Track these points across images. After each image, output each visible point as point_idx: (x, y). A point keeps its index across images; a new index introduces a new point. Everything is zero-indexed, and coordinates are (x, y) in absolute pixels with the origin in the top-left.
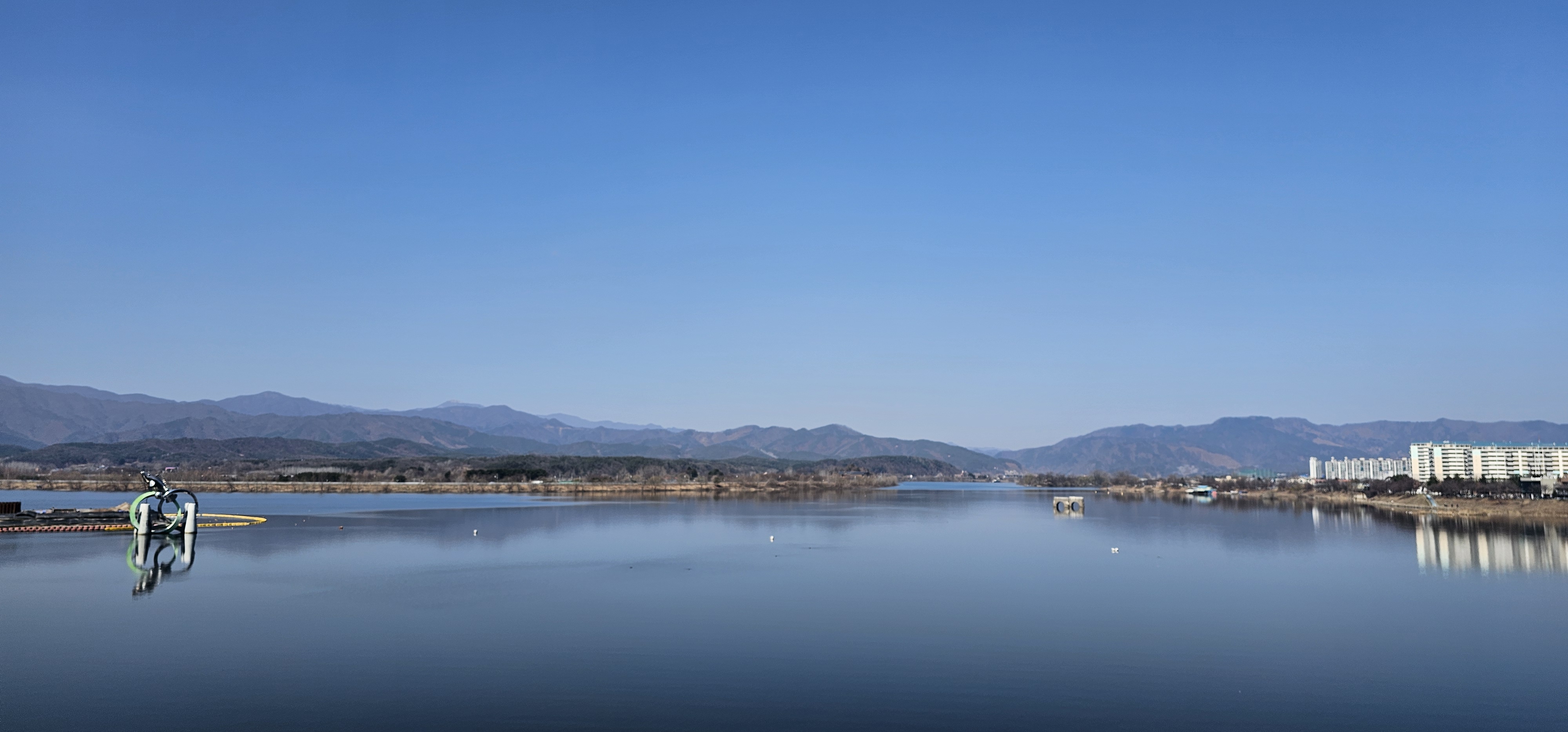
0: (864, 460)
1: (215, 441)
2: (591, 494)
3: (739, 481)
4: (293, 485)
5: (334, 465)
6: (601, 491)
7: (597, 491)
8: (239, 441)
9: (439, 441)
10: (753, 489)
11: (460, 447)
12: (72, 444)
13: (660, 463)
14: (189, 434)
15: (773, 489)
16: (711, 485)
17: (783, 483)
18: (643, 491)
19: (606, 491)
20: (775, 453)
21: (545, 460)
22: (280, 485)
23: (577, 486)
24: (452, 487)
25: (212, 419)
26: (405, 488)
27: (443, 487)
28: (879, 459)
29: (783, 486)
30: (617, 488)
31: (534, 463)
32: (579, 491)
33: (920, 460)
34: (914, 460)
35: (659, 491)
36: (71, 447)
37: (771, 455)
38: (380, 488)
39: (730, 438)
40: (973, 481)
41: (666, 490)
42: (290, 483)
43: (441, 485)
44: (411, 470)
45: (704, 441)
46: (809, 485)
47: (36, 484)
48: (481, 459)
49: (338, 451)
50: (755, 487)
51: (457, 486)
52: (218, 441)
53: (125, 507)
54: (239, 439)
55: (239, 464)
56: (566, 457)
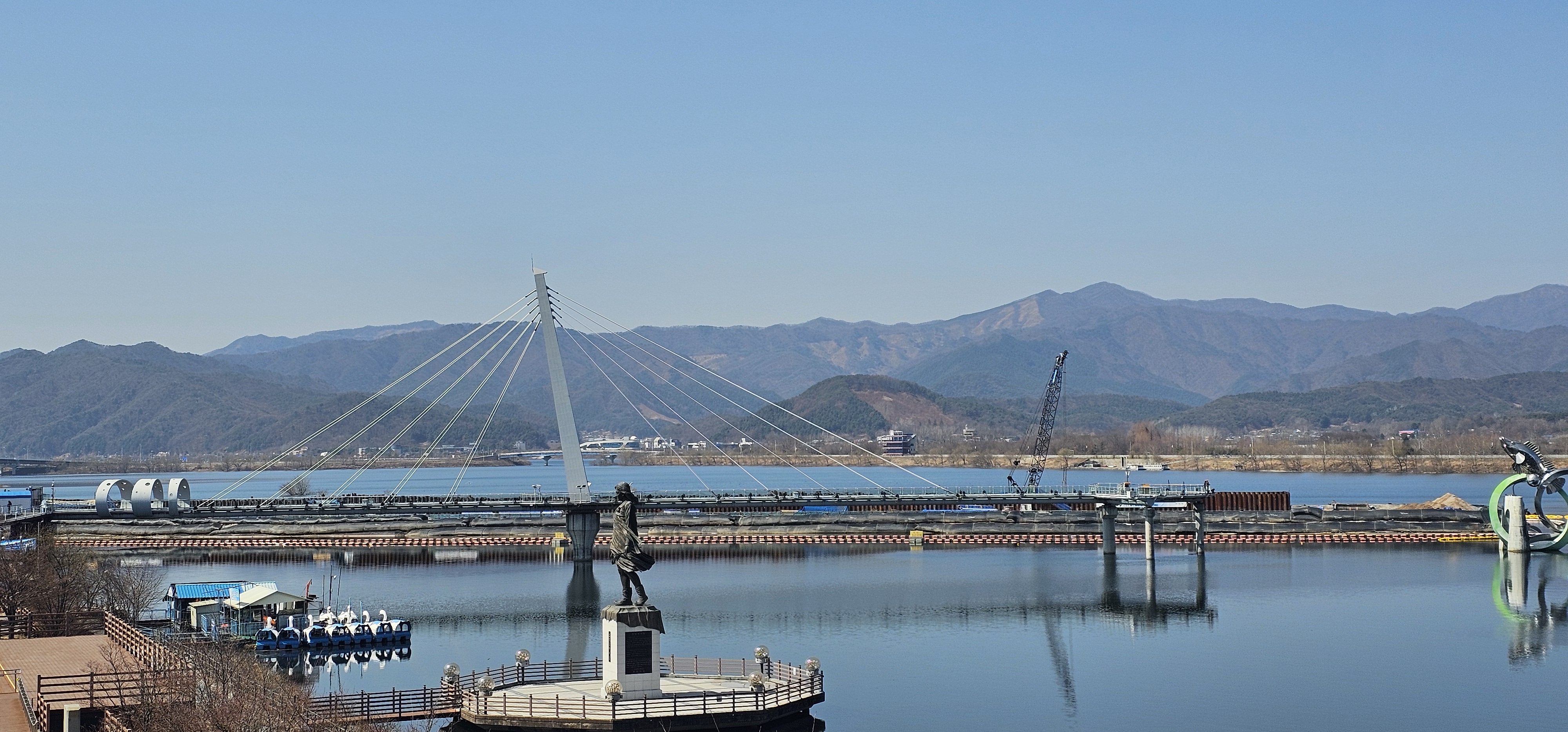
52: (1474, 381)
53: (1449, 501)
54: (1510, 376)
55: (1522, 422)
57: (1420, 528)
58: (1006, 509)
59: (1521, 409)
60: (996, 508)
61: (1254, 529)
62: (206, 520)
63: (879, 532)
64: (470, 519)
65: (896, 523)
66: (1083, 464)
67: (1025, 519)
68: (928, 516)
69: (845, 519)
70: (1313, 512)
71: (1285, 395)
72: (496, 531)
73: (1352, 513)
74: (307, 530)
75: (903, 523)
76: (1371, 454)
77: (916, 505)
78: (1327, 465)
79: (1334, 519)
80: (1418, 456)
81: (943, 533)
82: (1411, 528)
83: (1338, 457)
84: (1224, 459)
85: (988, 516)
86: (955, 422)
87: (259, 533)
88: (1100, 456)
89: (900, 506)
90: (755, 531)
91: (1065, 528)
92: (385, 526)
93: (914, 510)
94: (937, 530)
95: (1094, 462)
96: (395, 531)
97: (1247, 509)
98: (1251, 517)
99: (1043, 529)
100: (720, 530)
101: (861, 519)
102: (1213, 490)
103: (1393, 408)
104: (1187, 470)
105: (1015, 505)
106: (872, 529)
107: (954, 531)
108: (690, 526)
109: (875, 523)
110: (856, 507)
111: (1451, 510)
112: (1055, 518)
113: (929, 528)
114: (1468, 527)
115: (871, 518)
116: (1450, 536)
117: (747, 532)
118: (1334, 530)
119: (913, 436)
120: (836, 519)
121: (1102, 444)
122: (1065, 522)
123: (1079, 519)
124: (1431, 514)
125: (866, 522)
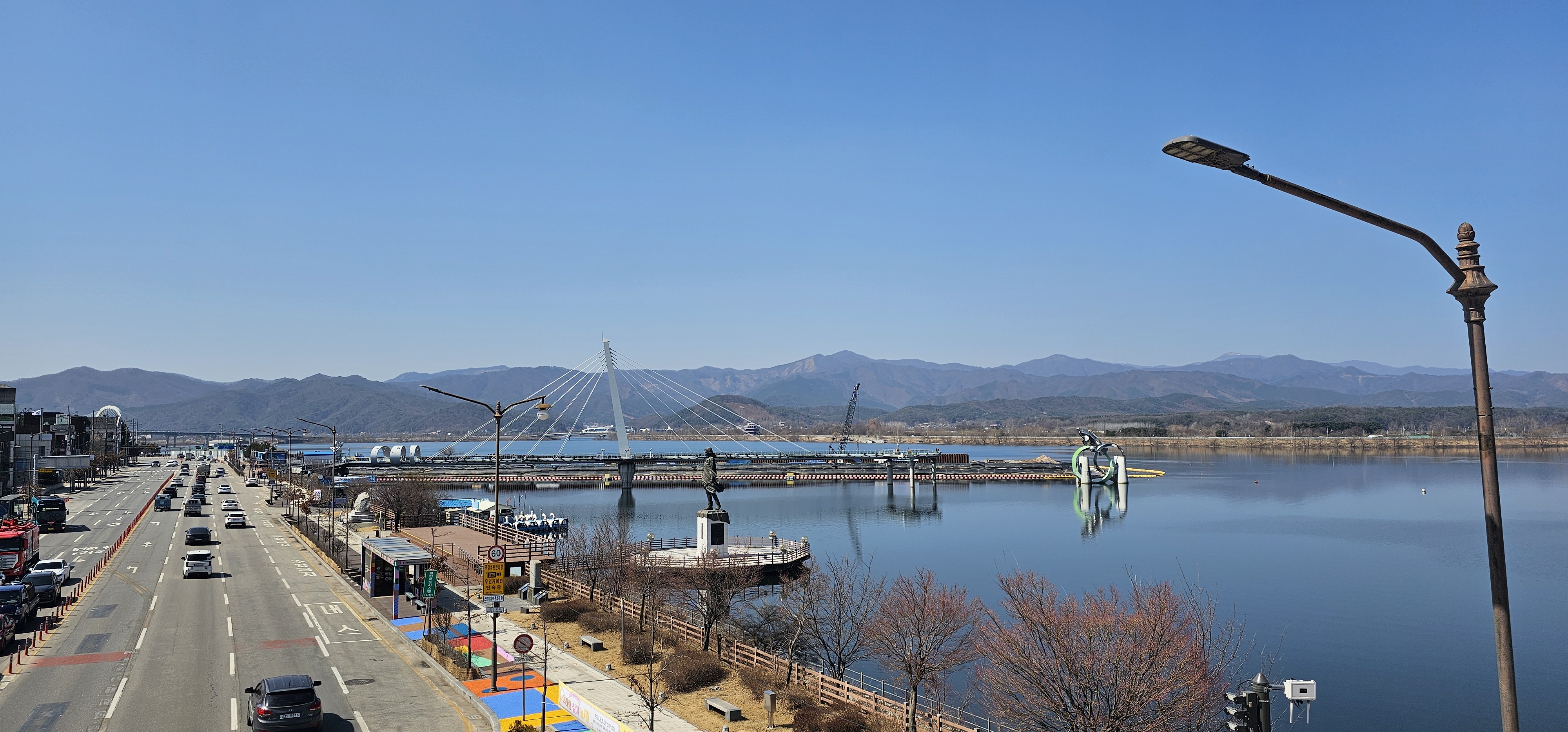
1: (1022, 401)
5: (1135, 421)
7: (1463, 447)
8: (1040, 400)
9: (1225, 395)
11: (1248, 400)
12: (917, 407)
14: (997, 395)
18: (1525, 446)
21: (1358, 411)
23: (1435, 441)
25: (1015, 381)
26: (1233, 443)
31: (1346, 415)
32: (1439, 447)
35: (1548, 446)
36: (916, 409)
38: (1208, 443)
42: (1121, 438)
47: (917, 439)
51: (1289, 440)
53: (1045, 459)
56: (1383, 408)
57: (1032, 472)
58: (830, 462)
60: (825, 461)
61: (953, 473)
62: (416, 467)
63: (768, 474)
64: (557, 467)
65: (777, 469)
67: (840, 467)
68: (793, 466)
69: (753, 467)
70: (981, 464)
72: (570, 473)
73: (1000, 464)
74: (470, 473)
75: (780, 469)
77: (788, 459)
79: (991, 468)
82: (1028, 472)
87: (444, 474)
89: (781, 460)
91: (861, 471)
92: (512, 471)
93: (788, 462)
94: (798, 472)
96: (517, 473)
97: (951, 462)
98: (951, 466)
99: (850, 472)
100: (687, 473)
101: (759, 467)
102: (931, 453)
105: (835, 460)
106: (765, 472)
107: (806, 473)
108: (672, 471)
109: (766, 469)
110: (756, 461)
111: (1047, 463)
112: (855, 467)
115: (764, 466)
116: (1048, 476)
118: (990, 473)
119: (758, 426)
120: (747, 467)
122: (857, 468)
124: (1037, 465)
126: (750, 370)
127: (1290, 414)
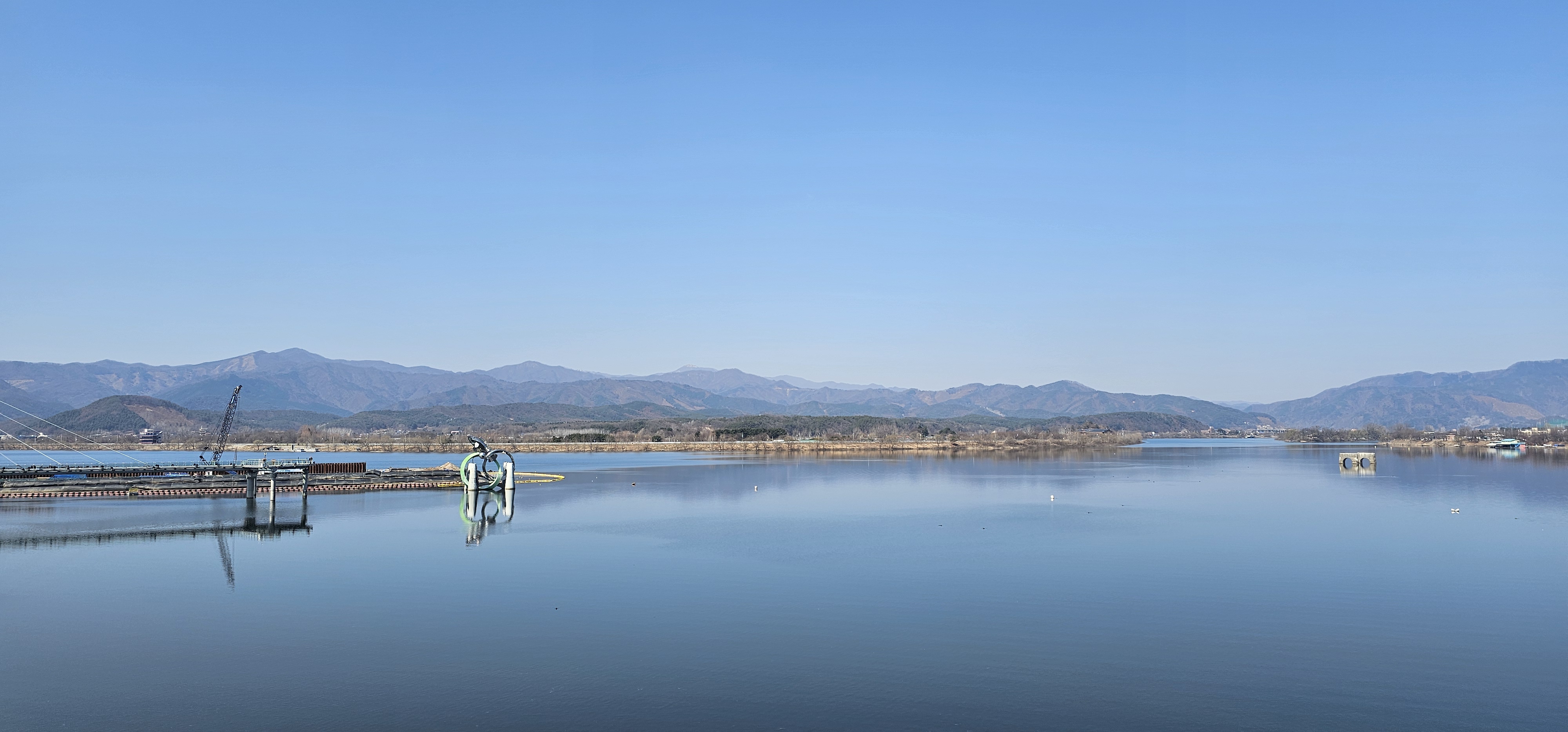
0: (1100, 417)
1: (489, 407)
2: (832, 452)
3: (976, 439)
4: (566, 445)
5: (593, 427)
6: (841, 450)
7: (837, 450)
8: (508, 406)
9: (679, 403)
10: (992, 448)
11: (698, 408)
12: (374, 412)
13: (888, 422)
14: (465, 400)
15: (1012, 448)
16: (948, 443)
17: (1022, 441)
18: (880, 449)
19: (846, 450)
20: (1001, 410)
21: (778, 419)
22: (555, 445)
23: (818, 445)
24: (705, 446)
25: (485, 387)
26: (661, 448)
27: (696, 446)
28: (1116, 416)
29: (1021, 444)
30: (856, 446)
31: (769, 422)
32: (820, 450)
33: (1162, 416)
34: (1156, 416)
35: (896, 449)
36: (373, 414)
37: (998, 413)
38: (641, 448)
39: (953, 397)
40: (1224, 437)
41: (903, 449)
42: (564, 443)
43: (695, 444)
44: (662, 430)
45: (927, 400)
46: (1049, 443)
47: (356, 447)
48: (721, 420)
49: (593, 414)
50: (993, 445)
51: (709, 445)
52: (491, 407)
53: (449, 466)
54: (509, 405)
55: (511, 427)
56: (797, 417)
57: (431, 480)
58: (195, 474)
59: (513, 421)
60: (189, 474)
61: (343, 483)
63: (110, 490)
65: (119, 484)
66: (268, 449)
67: (206, 480)
68: (142, 480)
69: (83, 482)
70: (378, 472)
71: (394, 412)
73: (398, 472)
75: (124, 484)
76: (429, 443)
77: (136, 473)
78: (406, 448)
79: (387, 477)
80: (453, 444)
81: (151, 489)
82: (427, 480)
83: (412, 444)
84: (351, 446)
85: (182, 479)
86: (194, 424)
88: (279, 444)
89: (124, 474)
90: (15, 491)
91: (230, 485)
93: (134, 476)
94: (148, 487)
95: (275, 447)
97: (341, 472)
98: (341, 476)
99: (217, 486)
101: (95, 482)
102: (314, 463)
103: (450, 419)
104: (329, 452)
105: (202, 472)
106: (101, 488)
107: (160, 488)
109: (104, 484)
110: (93, 474)
111: (448, 471)
112: (225, 479)
113: (142, 487)
114: (455, 479)
115: (102, 481)
116: (445, 484)
117: (9, 491)
118: (386, 482)
119: (160, 432)
120: (77, 482)
121: (281, 437)
122: (232, 481)
123: (240, 479)
124: (438, 473)
125: (98, 484)
126: (169, 367)
127: (726, 421)
